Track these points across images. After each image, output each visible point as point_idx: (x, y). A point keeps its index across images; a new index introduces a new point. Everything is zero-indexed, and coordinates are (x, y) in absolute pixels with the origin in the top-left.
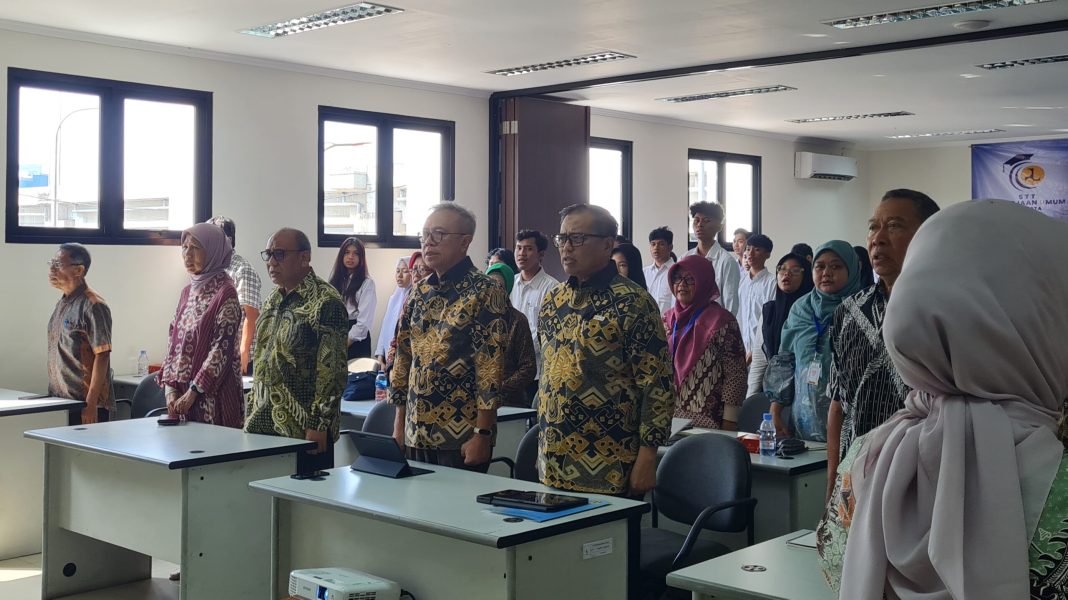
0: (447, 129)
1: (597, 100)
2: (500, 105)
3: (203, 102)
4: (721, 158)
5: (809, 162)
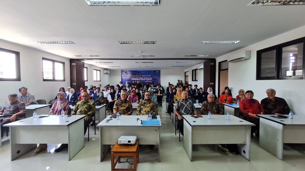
0: (64, 63)
2: (72, 61)
4: (97, 70)
5: (105, 72)
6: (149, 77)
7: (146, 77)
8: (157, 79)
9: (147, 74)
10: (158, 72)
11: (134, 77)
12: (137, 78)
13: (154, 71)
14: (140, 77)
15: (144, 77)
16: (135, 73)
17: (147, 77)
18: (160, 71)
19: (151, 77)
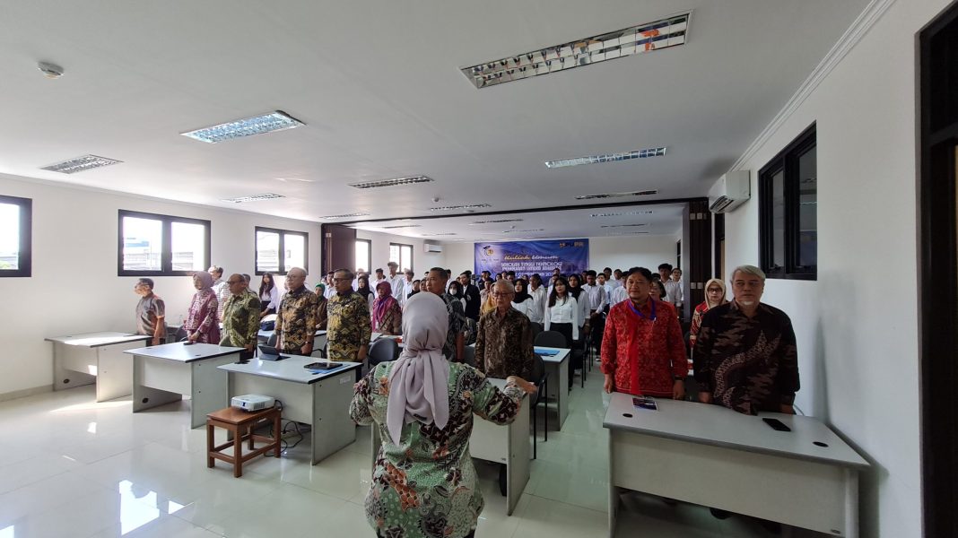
0: (306, 235)
1: (358, 227)
2: (325, 228)
3: (207, 224)
4: (400, 245)
5: (428, 247)
6: (553, 261)
7: (542, 261)
8: (577, 267)
9: (547, 252)
10: (581, 244)
11: (508, 261)
12: (516, 264)
13: (569, 243)
14: (524, 261)
15: (538, 261)
16: (510, 249)
17: (547, 261)
18: (586, 242)
19: (559, 260)
